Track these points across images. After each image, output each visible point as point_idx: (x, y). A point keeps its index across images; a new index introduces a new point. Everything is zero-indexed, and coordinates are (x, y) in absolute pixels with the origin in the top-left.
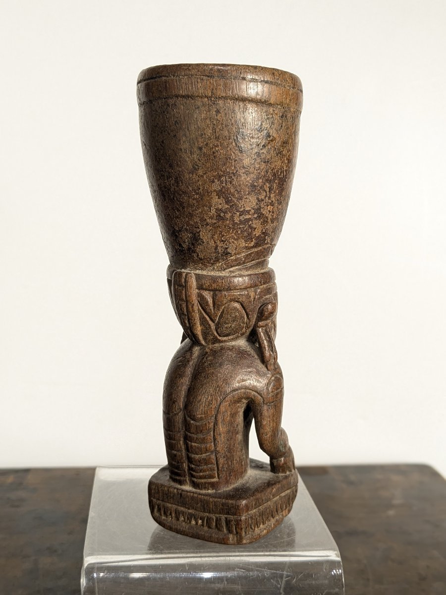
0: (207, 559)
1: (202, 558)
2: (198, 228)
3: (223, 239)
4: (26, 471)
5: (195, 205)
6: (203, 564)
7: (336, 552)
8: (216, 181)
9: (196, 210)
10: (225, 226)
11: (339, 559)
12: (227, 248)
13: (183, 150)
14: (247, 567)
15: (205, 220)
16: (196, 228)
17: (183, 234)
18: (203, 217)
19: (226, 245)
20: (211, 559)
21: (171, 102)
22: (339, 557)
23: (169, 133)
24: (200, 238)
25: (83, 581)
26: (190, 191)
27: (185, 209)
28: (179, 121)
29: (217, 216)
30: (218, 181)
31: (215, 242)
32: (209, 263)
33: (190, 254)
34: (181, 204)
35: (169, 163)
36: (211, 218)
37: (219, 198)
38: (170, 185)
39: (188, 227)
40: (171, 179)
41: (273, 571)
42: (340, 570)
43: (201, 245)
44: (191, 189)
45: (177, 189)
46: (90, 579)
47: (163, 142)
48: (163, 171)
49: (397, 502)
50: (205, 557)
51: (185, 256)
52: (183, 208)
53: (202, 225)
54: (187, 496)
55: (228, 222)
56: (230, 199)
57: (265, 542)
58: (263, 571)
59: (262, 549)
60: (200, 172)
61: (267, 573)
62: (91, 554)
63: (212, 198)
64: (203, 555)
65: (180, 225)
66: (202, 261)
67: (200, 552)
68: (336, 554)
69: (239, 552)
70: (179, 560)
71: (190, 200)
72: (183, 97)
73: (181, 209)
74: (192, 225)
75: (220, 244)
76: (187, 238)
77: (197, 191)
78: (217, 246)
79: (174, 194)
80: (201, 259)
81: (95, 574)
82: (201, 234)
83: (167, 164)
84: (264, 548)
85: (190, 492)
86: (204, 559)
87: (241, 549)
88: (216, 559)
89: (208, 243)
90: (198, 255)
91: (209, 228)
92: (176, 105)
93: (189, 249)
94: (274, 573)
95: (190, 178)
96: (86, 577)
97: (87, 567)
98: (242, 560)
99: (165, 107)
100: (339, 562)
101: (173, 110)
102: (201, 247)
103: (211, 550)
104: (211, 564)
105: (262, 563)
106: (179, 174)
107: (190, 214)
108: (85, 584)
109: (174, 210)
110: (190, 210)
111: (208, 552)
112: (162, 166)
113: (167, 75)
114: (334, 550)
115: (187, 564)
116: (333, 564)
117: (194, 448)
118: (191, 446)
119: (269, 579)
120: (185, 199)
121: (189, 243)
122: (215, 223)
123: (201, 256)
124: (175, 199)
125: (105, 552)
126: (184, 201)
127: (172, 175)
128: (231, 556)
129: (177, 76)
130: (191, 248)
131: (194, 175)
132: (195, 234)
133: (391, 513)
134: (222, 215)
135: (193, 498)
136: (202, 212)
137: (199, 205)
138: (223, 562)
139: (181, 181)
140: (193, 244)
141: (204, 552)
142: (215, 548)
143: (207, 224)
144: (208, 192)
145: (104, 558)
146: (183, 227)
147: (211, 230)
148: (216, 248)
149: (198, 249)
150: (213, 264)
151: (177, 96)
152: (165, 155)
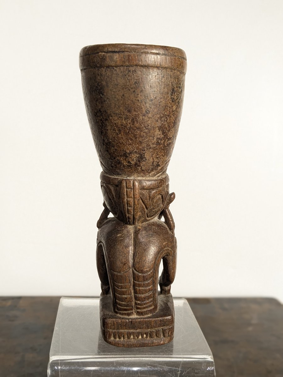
0: (128, 359)
1: (125, 358)
2: (145, 150)
3: (157, 156)
4: (19, 298)
5: (145, 136)
6: (125, 362)
7: (211, 356)
8: (159, 120)
9: (145, 139)
10: (160, 148)
11: (212, 360)
12: (158, 162)
13: (140, 101)
14: (153, 364)
15: (150, 145)
16: (143, 150)
17: (133, 155)
18: (149, 144)
19: (159, 160)
20: (130, 359)
21: (132, 69)
22: (212, 359)
23: (129, 90)
24: (144, 157)
25: (49, 371)
26: (142, 127)
27: (137, 139)
28: (138, 82)
29: (157, 142)
30: (160, 120)
31: (153, 159)
32: (147, 172)
33: (136, 168)
34: (135, 136)
35: (128, 109)
36: (153, 144)
37: (159, 131)
38: (127, 123)
39: (137, 151)
40: (128, 120)
41: (170, 368)
42: (213, 368)
43: (144, 161)
44: (143, 126)
45: (132, 126)
46: (53, 370)
47: (123, 95)
48: (121, 114)
49: (254, 321)
50: (127, 357)
51: (132, 169)
52: (136, 138)
53: (147, 149)
54: (136, 322)
55: (162, 146)
56: (165, 131)
57: (165, 349)
58: (164, 367)
59: (163, 353)
60: (150, 115)
61: (166, 368)
62: (54, 355)
63: (155, 131)
64: (125, 356)
65: (131, 149)
66: (143, 172)
67: (123, 354)
68: (211, 357)
69: (148, 354)
70: (110, 359)
71: (142, 133)
72: (142, 66)
73: (134, 139)
74: (140, 149)
75: (156, 160)
76: (135, 158)
77: (147, 127)
78: (154, 161)
79: (130, 129)
80: (143, 170)
81: (56, 367)
82: (145, 154)
83: (125, 110)
84: (164, 352)
85: (137, 319)
86: (126, 359)
87: (150, 353)
88: (134, 359)
89: (149, 160)
90: (141, 168)
91: (151, 150)
92: (136, 71)
93: (136, 164)
94: (171, 369)
95: (143, 119)
96: (51, 369)
97: (51, 362)
98: (150, 360)
99: (127, 72)
100: (212, 362)
101: (134, 75)
102: (144, 163)
103: (131, 353)
104: (130, 362)
105: (163, 361)
106: (135, 117)
107: (140, 142)
108: (50, 374)
109: (128, 140)
110: (141, 139)
111: (129, 354)
112: (121, 111)
113: (129, 51)
114: (209, 355)
115: (115, 362)
116: (209, 363)
117: (141, 290)
118: (139, 289)
119: (167, 372)
120: (137, 133)
121: (136, 161)
122: (155, 147)
123: (143, 168)
124: (130, 132)
125: (64, 353)
126: (137, 134)
127: (130, 117)
128: (143, 357)
129: (138, 52)
130: (137, 164)
131: (146, 117)
132: (141, 155)
133: (250, 329)
134: (160, 141)
135: (140, 322)
136: (148, 140)
137: (147, 136)
138: (138, 361)
139: (136, 121)
140: (139, 161)
141: (126, 354)
142: (134, 352)
143: (150, 148)
144: (154, 128)
145: (63, 357)
146: (133, 150)
147: (152, 151)
148: (153, 163)
149: (142, 164)
150: (149, 173)
151: (137, 65)
152: (125, 104)
